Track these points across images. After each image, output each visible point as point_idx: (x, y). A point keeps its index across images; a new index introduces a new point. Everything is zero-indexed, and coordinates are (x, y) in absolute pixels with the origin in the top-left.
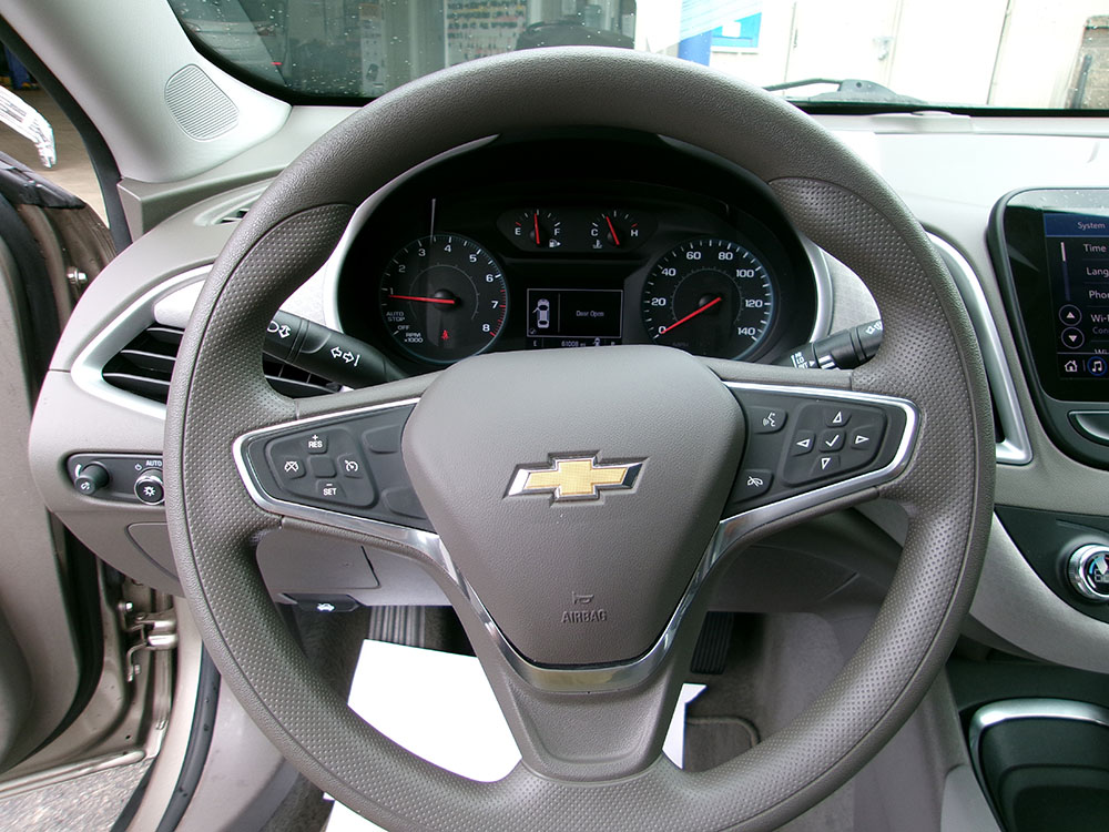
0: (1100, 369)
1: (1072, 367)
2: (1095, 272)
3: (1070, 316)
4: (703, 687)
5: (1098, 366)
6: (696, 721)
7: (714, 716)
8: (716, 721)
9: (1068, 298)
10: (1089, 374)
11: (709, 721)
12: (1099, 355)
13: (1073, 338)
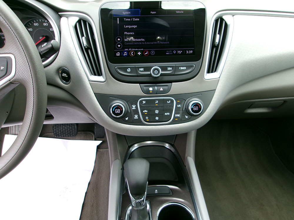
0: (126, 55)
1: (118, 54)
2: (127, 27)
3: (119, 39)
4: (102, 141)
5: (125, 54)
6: (100, 150)
7: (105, 148)
8: (105, 150)
9: (118, 34)
10: (123, 56)
11: (104, 150)
12: (126, 51)
13: (119, 46)
